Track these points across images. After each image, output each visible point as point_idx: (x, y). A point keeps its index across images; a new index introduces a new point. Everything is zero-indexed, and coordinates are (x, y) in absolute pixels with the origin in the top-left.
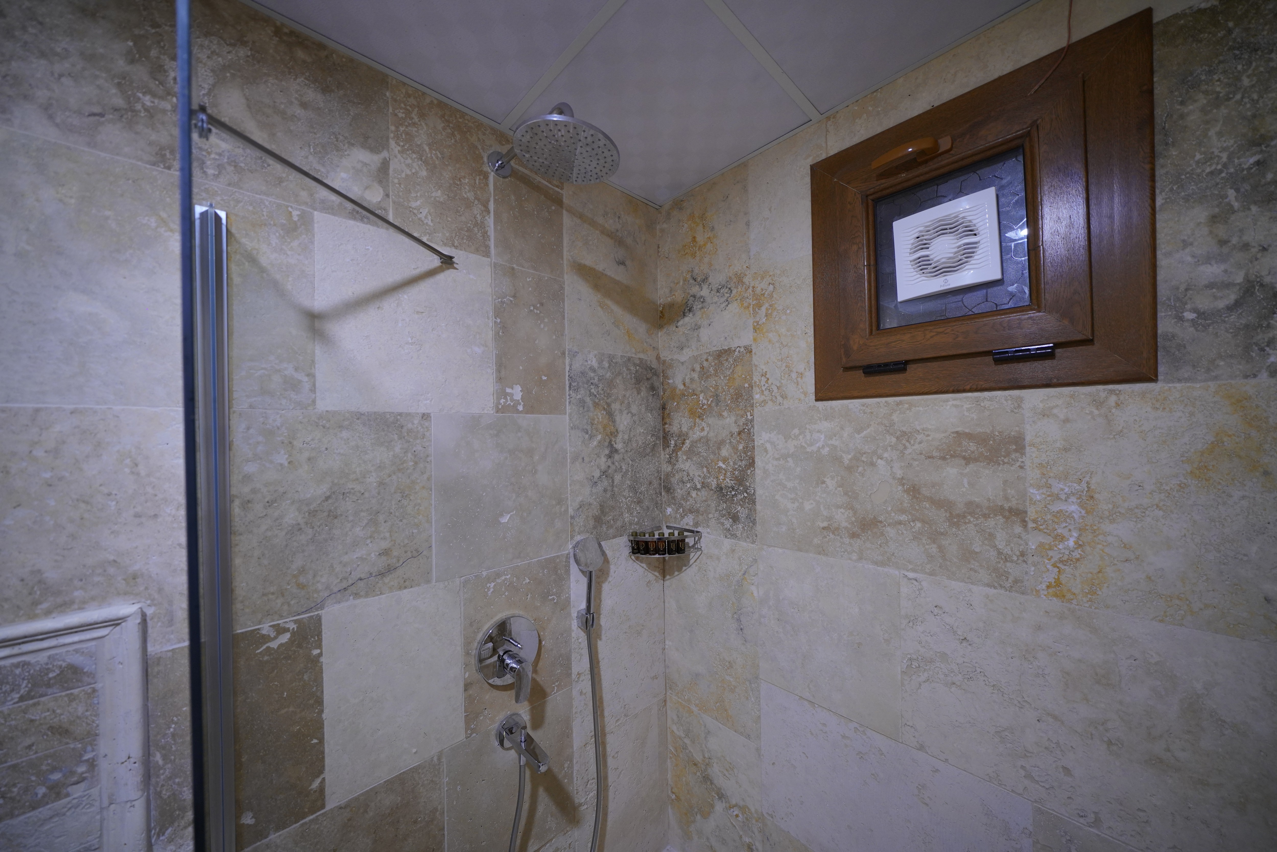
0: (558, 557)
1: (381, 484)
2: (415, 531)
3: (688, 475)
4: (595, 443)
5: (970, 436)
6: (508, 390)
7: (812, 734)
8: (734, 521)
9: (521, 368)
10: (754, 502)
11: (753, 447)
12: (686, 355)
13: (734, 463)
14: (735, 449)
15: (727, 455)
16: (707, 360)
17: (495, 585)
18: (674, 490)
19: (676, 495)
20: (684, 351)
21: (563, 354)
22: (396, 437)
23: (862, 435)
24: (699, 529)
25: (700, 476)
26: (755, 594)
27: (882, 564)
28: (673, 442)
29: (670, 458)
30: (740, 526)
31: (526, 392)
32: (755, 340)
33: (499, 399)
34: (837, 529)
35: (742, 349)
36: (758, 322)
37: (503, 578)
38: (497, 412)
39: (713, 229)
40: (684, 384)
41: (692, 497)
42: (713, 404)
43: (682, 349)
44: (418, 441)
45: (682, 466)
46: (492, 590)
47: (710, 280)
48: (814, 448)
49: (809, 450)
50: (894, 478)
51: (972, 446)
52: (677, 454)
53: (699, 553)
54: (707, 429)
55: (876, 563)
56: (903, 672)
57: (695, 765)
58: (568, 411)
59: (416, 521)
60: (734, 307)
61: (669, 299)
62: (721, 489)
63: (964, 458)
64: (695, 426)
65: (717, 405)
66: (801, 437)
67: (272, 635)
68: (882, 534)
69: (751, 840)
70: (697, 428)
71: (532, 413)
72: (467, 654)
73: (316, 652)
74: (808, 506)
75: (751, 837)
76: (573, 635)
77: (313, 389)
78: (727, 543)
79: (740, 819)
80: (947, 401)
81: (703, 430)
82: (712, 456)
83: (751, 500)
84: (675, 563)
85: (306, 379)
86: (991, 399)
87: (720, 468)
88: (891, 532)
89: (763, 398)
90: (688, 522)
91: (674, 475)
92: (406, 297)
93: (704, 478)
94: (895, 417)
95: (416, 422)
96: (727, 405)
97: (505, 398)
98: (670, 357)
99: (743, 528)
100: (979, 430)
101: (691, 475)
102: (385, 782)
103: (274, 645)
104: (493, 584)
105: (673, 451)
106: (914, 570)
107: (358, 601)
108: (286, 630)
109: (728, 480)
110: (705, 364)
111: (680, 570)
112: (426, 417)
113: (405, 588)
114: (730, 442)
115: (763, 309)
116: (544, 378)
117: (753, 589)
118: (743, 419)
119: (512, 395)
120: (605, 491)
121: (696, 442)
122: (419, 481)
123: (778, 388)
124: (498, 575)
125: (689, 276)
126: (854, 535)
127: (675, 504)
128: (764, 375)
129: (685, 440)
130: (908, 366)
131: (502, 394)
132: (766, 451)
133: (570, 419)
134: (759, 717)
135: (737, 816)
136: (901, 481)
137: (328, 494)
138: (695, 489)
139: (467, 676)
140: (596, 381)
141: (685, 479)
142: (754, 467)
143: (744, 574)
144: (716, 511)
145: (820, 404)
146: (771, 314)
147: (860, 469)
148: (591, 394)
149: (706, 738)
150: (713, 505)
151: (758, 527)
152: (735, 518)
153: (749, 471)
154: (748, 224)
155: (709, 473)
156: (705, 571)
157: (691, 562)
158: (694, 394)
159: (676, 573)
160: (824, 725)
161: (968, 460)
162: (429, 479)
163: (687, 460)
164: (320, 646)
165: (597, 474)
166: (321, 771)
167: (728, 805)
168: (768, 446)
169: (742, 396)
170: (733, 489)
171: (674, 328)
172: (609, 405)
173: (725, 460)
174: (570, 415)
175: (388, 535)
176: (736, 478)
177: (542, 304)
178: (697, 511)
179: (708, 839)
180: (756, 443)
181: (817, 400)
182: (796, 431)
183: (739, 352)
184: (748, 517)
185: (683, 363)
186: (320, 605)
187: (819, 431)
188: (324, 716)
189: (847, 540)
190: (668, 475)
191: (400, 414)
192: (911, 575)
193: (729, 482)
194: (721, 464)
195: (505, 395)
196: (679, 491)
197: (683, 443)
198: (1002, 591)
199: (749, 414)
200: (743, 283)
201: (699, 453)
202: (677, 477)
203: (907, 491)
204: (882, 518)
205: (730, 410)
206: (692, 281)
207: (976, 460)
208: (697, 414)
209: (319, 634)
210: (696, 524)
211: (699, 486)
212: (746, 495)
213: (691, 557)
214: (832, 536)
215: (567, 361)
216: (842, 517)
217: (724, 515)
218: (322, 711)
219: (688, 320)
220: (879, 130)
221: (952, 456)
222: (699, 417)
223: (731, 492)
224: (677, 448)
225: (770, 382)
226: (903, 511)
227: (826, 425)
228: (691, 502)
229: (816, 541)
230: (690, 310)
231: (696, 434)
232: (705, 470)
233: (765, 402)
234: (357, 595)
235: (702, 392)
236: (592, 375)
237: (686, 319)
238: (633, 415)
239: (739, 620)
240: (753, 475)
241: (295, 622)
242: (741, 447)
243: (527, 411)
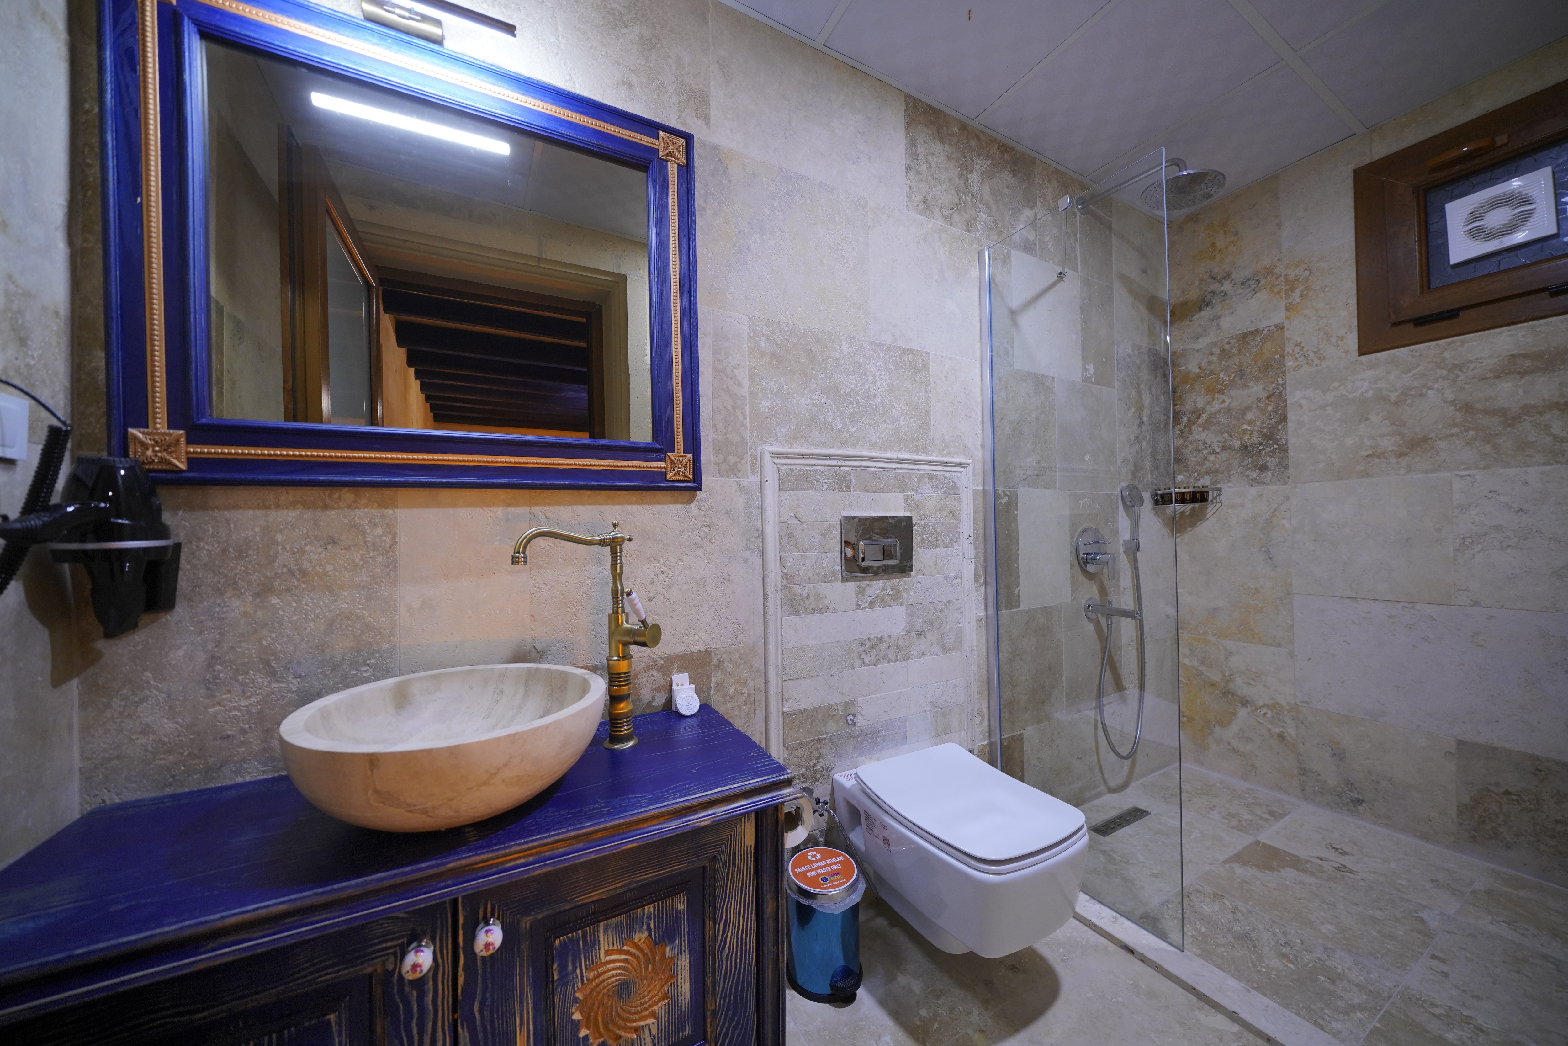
0: (1112, 495)
1: (1037, 419)
2: (1050, 453)
3: (1205, 443)
4: (1131, 414)
5: (1525, 356)
6: (1087, 367)
7: (1354, 623)
8: (1262, 471)
9: (1093, 351)
10: (1286, 451)
11: (1286, 406)
12: (1203, 342)
13: (1262, 423)
14: (1263, 411)
15: (1253, 417)
16: (1229, 343)
17: (1083, 502)
18: (1186, 459)
19: (1189, 463)
20: (1200, 340)
21: (1114, 342)
22: (1043, 390)
23: (1411, 374)
24: (1219, 486)
25: (1219, 441)
26: (1287, 525)
27: (1433, 471)
28: (1185, 419)
29: (1182, 433)
30: (1269, 474)
31: (1096, 369)
32: (1287, 318)
33: (1083, 372)
34: (1383, 453)
35: (1272, 328)
36: (1291, 303)
37: (1087, 499)
38: (1082, 381)
39: (1237, 233)
40: (1200, 368)
41: (1209, 461)
42: (1237, 379)
43: (1198, 338)
44: (1050, 395)
45: (1197, 437)
46: (1082, 505)
47: (1233, 276)
48: (1357, 394)
49: (1351, 396)
50: (1445, 402)
51: (1528, 363)
52: (1190, 428)
53: (1219, 504)
54: (1228, 401)
55: (1426, 472)
56: (1456, 550)
57: (1213, 685)
58: (1116, 386)
59: (1050, 446)
60: (1263, 295)
61: (1181, 299)
62: (1246, 447)
63: (1519, 373)
64: (1213, 400)
65: (1241, 378)
66: (1341, 388)
67: (1003, 495)
68: (1433, 447)
69: (1281, 730)
70: (1216, 401)
71: (1099, 385)
72: (1071, 545)
73: (1016, 512)
74: (1349, 442)
75: (1283, 727)
76: (1121, 557)
77: (1013, 356)
78: (1253, 491)
79: (1268, 716)
80: (1502, 333)
81: (1224, 401)
82: (1234, 422)
83: (1284, 449)
84: (1188, 521)
85: (1010, 349)
86: (1546, 324)
87: (1245, 431)
88: (1442, 444)
89: (1297, 363)
90: (1206, 481)
91: (1186, 447)
92: (1044, 300)
93: (1226, 441)
94: (1446, 355)
95: (1049, 382)
96: (1255, 377)
97: (1086, 372)
98: (1182, 348)
99: (1273, 474)
100: (1534, 349)
101: (1208, 442)
102: (1041, 608)
103: (1003, 501)
105: (1185, 427)
106: (1465, 469)
107: (1030, 489)
108: (1007, 494)
109: (1253, 438)
110: (1226, 347)
111: (1193, 525)
112: (1053, 379)
113: (1046, 488)
114: (1258, 406)
115: (1298, 292)
116: (1104, 360)
117: (1284, 522)
118: (1274, 385)
119: (1088, 370)
120: (1137, 452)
121: (1215, 413)
122: (1051, 421)
123: (1315, 353)
124: (1085, 496)
125: (1206, 277)
126: (1401, 455)
127: (1188, 471)
128: (1298, 345)
129: (1200, 414)
130: (1461, 313)
131: (1084, 369)
132: (1301, 406)
133: (1118, 393)
134: (1292, 626)
135: (1265, 714)
136: (1453, 403)
137: (1019, 420)
138: (1214, 452)
139: (1072, 558)
140: (1131, 365)
141: (1201, 447)
142: (1286, 422)
143: (1274, 512)
144: (1240, 466)
145: (1364, 358)
146: (1307, 294)
147: (1409, 401)
148: (1129, 375)
149: (1226, 659)
150: (1236, 463)
151: (1291, 471)
152: (1263, 468)
153: (1280, 426)
154: (1279, 225)
155: (1231, 436)
156: (1226, 519)
157: (1208, 516)
158: (1212, 373)
159: (1190, 530)
160: (1369, 613)
161: (1522, 374)
162: (1055, 420)
163: (1203, 431)
164: (1017, 510)
165: (1133, 438)
166: (1018, 586)
167: (1254, 708)
168: (1303, 402)
169: (1272, 365)
170: (1261, 444)
171: (1188, 323)
172: (1139, 385)
173: (1250, 423)
174: (1118, 389)
175: (1040, 452)
176: (1265, 435)
177: (1103, 305)
178: (1217, 471)
179: (1229, 743)
180: (1288, 402)
181: (1360, 355)
182: (1336, 384)
183: (1269, 330)
184: (1279, 464)
185: (1198, 351)
186: (1017, 486)
187: (1362, 380)
188: (1020, 552)
189: (1394, 460)
190: (1177, 449)
191: (1043, 376)
192: (1463, 473)
193: (1255, 439)
194: (1245, 427)
195: (1086, 370)
196: (1193, 459)
197: (1199, 418)
198: (1559, 466)
199: (1280, 379)
200: (1273, 274)
201: (1218, 423)
202: (1190, 447)
203: (1460, 410)
204: (1432, 435)
205: (1258, 379)
206: (1210, 280)
207: (1531, 373)
208: (1216, 389)
209: (1017, 503)
210: (1216, 482)
211: (1218, 450)
212: (1276, 446)
213: (1208, 512)
214: (1376, 460)
215: (1116, 348)
216: (1388, 444)
217: (1250, 468)
218: (1018, 549)
219: (1206, 313)
220: (1430, 134)
221: (1506, 374)
222: (1219, 392)
223: (1258, 447)
224: (1190, 423)
225: (1305, 350)
226: (1455, 425)
227: (1370, 373)
228: (1208, 464)
229: (1359, 468)
230: (1207, 305)
231: (1216, 406)
232: (1226, 435)
233: (1299, 367)
234: (1029, 485)
235: (1221, 371)
236: (1129, 360)
237: (1203, 313)
238: (1153, 396)
239: (1268, 552)
240: (1285, 429)
241: (1010, 491)
242: (1270, 408)
243: (1097, 383)
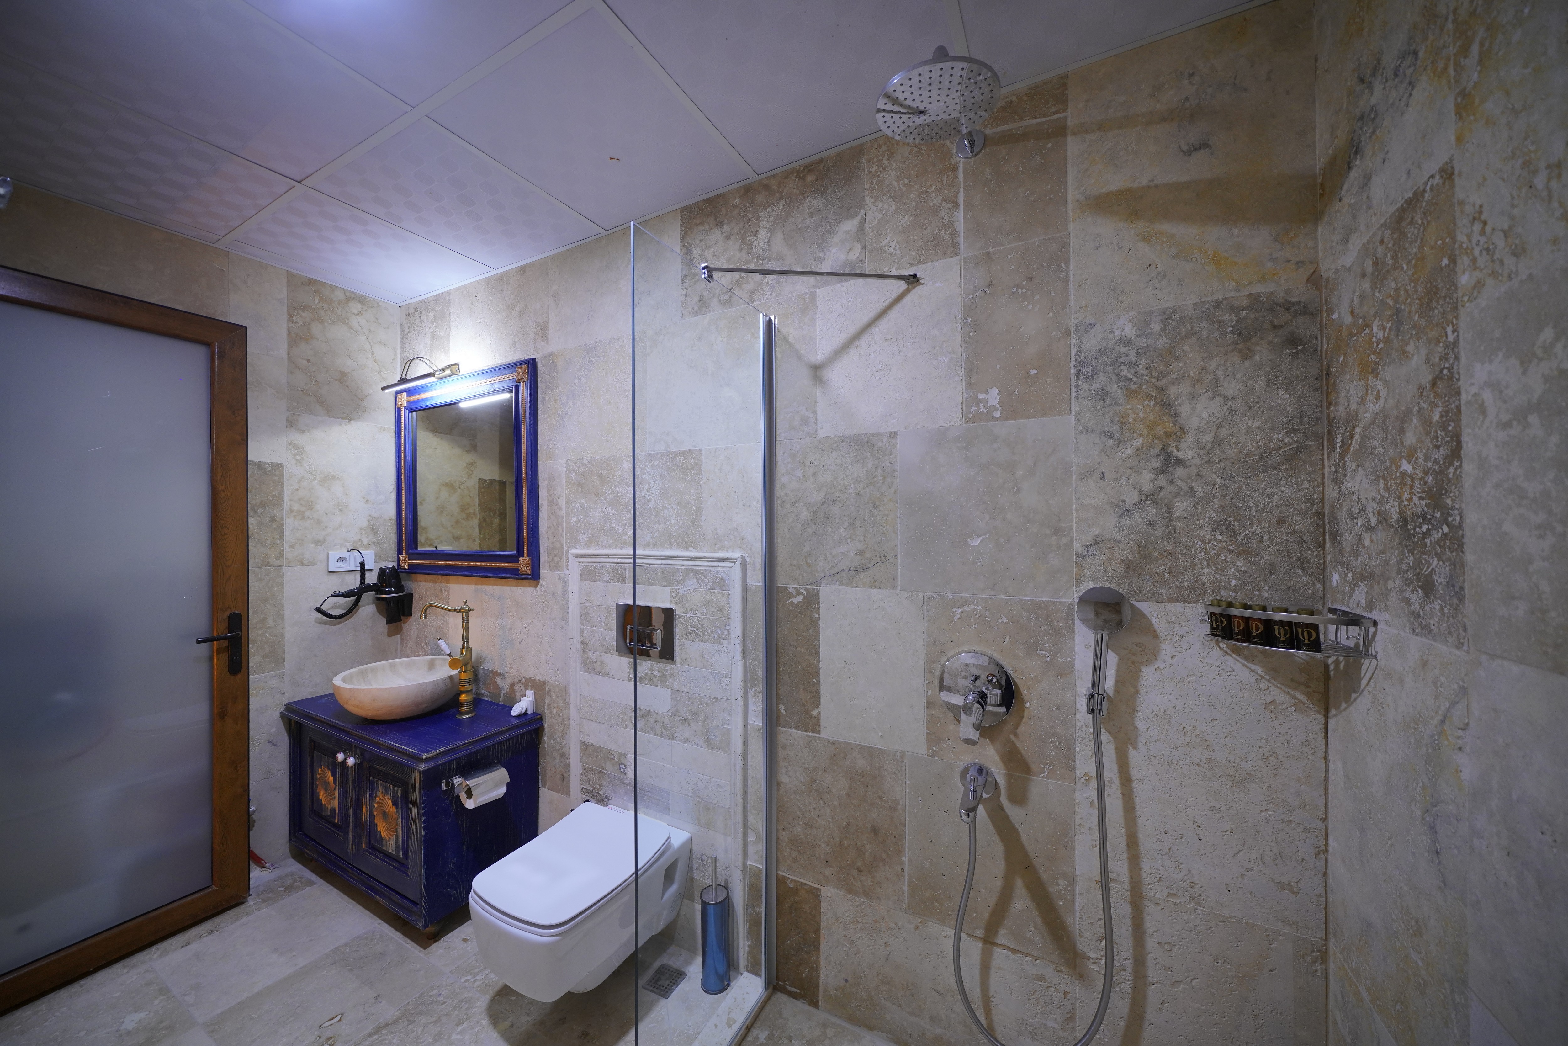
0: (1053, 603)
1: (858, 494)
2: (883, 539)
3: (1359, 501)
4: (1129, 451)
6: (981, 396)
8: (1427, 595)
9: (998, 366)
10: (1460, 545)
11: (1459, 408)
12: (1353, 249)
13: (1427, 458)
14: (1427, 422)
15: (1414, 440)
16: (1382, 241)
17: (962, 612)
18: (1341, 535)
19: (1344, 544)
20: (1351, 244)
21: (1067, 332)
22: (869, 455)
24: (1375, 615)
25: (1374, 500)
26: (1465, 774)
28: (1339, 439)
29: (1336, 471)
30: (1437, 605)
31: (1006, 394)
32: (1459, 141)
33: (968, 407)
35: (1437, 179)
36: (1464, 91)
37: (973, 607)
38: (967, 422)
40: (1352, 313)
41: (1364, 546)
42: (1392, 336)
43: (1348, 240)
44: (886, 458)
45: (1351, 484)
46: (958, 616)
47: (1384, 61)
52: (1345, 461)
53: (1373, 665)
54: (1383, 395)
58: (1074, 410)
59: (884, 529)
60: (1421, 90)
61: (1330, 152)
62: (1406, 521)
64: (1368, 393)
65: (1398, 333)
67: (794, 594)
70: (1370, 397)
71: (1014, 418)
72: (929, 670)
73: (816, 616)
76: (1078, 716)
77: (816, 423)
78: (1416, 647)
81: (1378, 396)
82: (1391, 452)
83: (1456, 539)
85: (812, 415)
87: (1404, 474)
89: (1476, 275)
90: (1359, 599)
91: (1341, 505)
92: (877, 329)
93: (1382, 500)
95: (885, 440)
96: (1415, 326)
97: (977, 405)
98: (1333, 268)
99: (1442, 610)
101: (1363, 500)
102: (859, 745)
103: (795, 601)
104: (959, 611)
105: (1340, 456)
107: (841, 587)
108: (800, 593)
109: (1416, 500)
110: (1380, 251)
111: (1347, 698)
112: (893, 435)
113: (875, 587)
114: (1420, 410)
115: (1473, 50)
116: (1033, 372)
117: (1460, 759)
118: (1441, 347)
119: (985, 401)
120: (1151, 524)
121: (1370, 427)
122: (886, 494)
123: (1506, 234)
124: (966, 602)
125: (1354, 80)
127: (1342, 564)
128: (1477, 217)
129: (1354, 428)
131: (972, 401)
132: (1482, 409)
133: (1078, 420)
137: (824, 500)
138: (1369, 528)
139: (930, 693)
140: (1132, 357)
141: (1355, 509)
142: (1459, 458)
143: (1443, 722)
144: (1398, 573)
146: (1489, 51)
148: (1121, 379)
150: (1394, 560)
151: (1469, 607)
152: (1428, 588)
153: (1451, 470)
155: (1388, 487)
156: (1382, 704)
157: (1364, 682)
158: (1365, 323)
159: (1344, 705)
162: (895, 492)
163: (1357, 469)
164: (818, 613)
165: (1132, 497)
166: (818, 704)
168: (1487, 396)
169: (1437, 289)
170: (1425, 518)
171: (1337, 205)
172: (1161, 390)
173: (1411, 456)
174: (1078, 414)
175: (862, 538)
176: (1430, 493)
177: (1030, 279)
178: (1372, 576)
180: (1464, 396)
183: (1432, 188)
184: (1451, 583)
185: (1349, 270)
186: (818, 583)
188: (820, 665)
190: (1333, 507)
191: (872, 435)
193: (1419, 504)
194: (1405, 465)
195: (977, 402)
196: (1347, 535)
197: (1352, 437)
199: (1449, 330)
200: (1434, 21)
201: (1374, 452)
202: (1345, 508)
205: (1419, 334)
206: (1358, 88)
208: (1369, 365)
209: (818, 603)
210: (1370, 605)
211: (1373, 521)
212: (1446, 529)
213: (1362, 675)
215: (1074, 340)
217: (1412, 582)
219: (1355, 173)
222: (1373, 372)
223: (1420, 527)
224: (1345, 449)
225: (1488, 229)
228: (1363, 556)
230: (1357, 152)
231: (1369, 410)
232: (1382, 484)
233: (1479, 285)
234: (841, 582)
235: (1375, 316)
236: (1123, 350)
237: (1352, 175)
238: (1228, 399)
239: (1433, 829)
240: (1458, 477)
241: (806, 589)
242: (1436, 417)
243: (1006, 417)
